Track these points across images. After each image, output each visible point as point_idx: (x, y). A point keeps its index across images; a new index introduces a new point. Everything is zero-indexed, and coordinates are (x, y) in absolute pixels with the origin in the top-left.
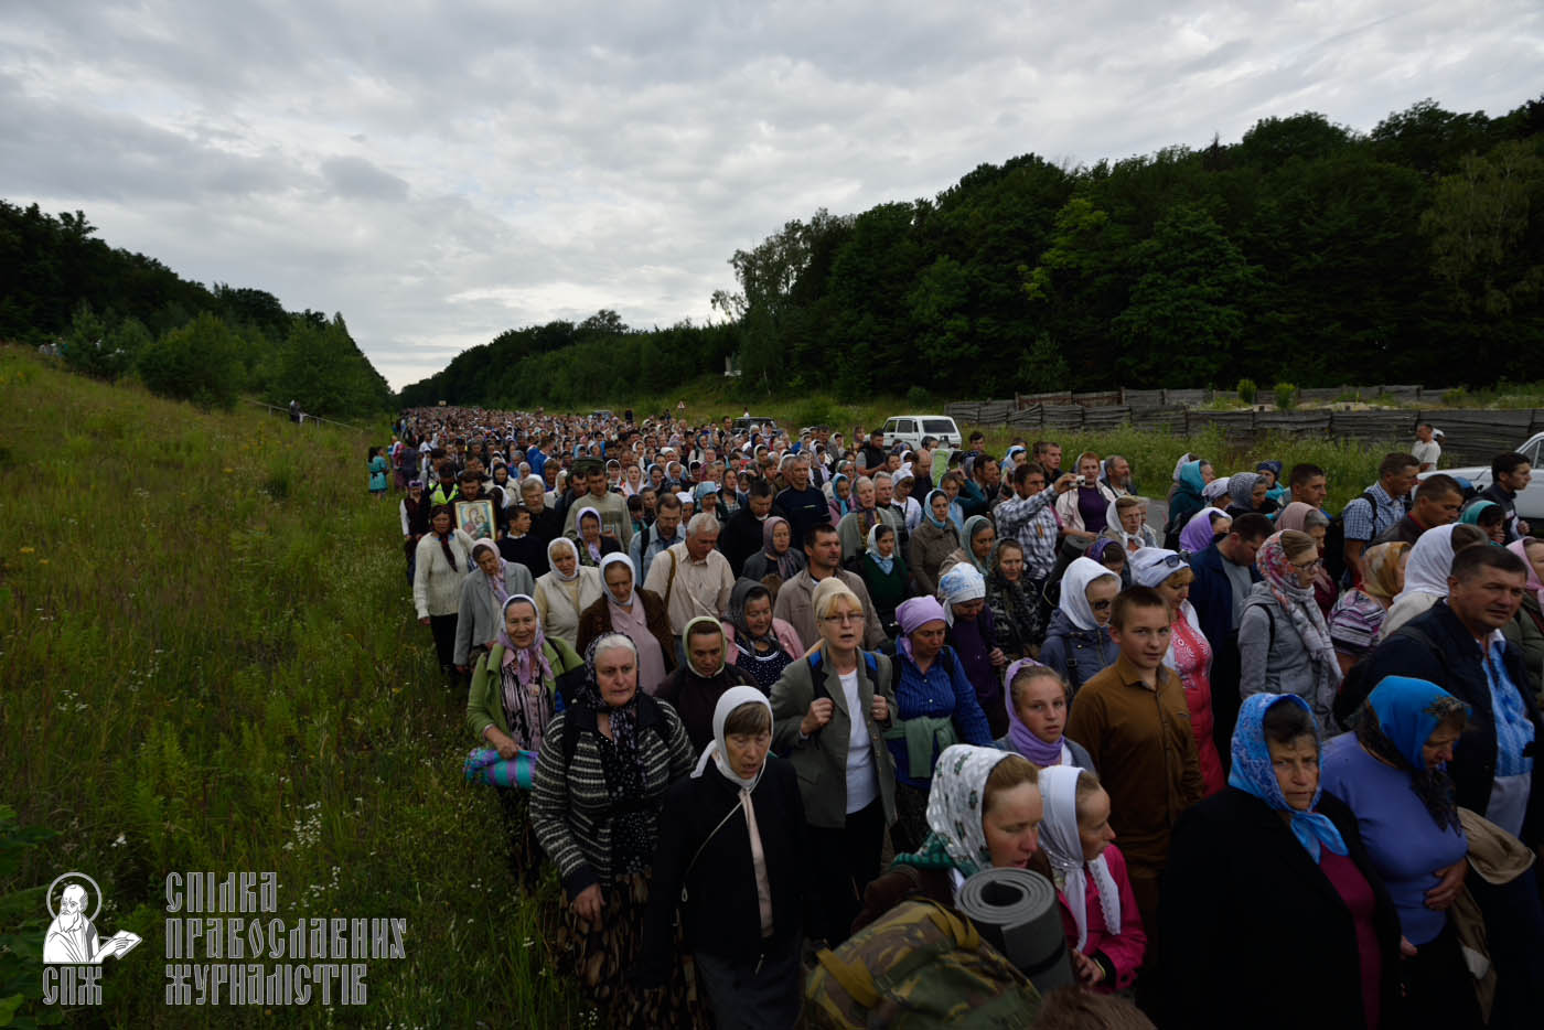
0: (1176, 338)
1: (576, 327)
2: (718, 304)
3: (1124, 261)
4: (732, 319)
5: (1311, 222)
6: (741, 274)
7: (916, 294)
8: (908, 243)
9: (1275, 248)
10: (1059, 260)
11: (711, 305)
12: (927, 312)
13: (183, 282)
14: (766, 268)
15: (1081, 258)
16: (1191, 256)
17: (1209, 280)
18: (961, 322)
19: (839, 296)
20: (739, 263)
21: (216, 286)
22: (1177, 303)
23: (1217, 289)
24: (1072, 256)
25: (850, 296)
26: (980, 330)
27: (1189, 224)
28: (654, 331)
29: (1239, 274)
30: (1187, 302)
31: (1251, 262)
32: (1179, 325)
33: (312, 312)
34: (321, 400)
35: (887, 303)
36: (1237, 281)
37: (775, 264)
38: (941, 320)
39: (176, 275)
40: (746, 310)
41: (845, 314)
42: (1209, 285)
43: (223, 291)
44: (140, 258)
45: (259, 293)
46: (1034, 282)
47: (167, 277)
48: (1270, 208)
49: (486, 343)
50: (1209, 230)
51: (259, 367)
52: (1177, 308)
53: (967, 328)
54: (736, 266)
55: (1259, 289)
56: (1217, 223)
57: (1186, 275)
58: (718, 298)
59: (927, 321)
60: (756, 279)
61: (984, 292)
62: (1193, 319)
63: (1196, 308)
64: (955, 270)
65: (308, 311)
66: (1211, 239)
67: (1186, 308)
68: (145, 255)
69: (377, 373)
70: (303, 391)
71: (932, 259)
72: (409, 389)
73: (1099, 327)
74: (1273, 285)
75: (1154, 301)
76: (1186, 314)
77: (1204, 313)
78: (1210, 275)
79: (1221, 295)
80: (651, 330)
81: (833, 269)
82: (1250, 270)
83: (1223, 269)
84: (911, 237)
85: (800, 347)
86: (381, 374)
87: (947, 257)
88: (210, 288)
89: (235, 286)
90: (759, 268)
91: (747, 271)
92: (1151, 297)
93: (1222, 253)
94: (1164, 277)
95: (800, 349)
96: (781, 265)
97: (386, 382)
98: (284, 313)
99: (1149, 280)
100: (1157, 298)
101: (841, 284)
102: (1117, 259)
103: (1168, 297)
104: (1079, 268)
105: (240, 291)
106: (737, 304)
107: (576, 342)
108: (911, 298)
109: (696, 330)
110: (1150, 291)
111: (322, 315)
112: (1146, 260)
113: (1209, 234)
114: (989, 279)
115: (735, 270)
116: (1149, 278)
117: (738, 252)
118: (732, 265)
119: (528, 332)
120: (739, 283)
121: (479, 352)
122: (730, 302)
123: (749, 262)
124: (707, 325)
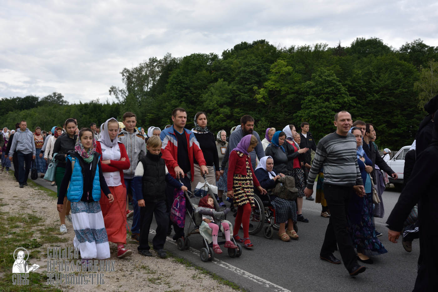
0: (320, 125)
1: (40, 100)
2: (112, 93)
3: (299, 89)
4: (119, 100)
5: (374, 81)
6: (126, 80)
7: (207, 95)
8: (204, 72)
9: (360, 90)
10: (272, 86)
11: (109, 93)
12: (211, 103)
14: (138, 78)
15: (282, 86)
16: (326, 90)
17: (334, 101)
18: (227, 110)
19: (172, 94)
20: (125, 74)
22: (320, 110)
23: (337, 105)
24: (278, 85)
25: (176, 94)
26: (234, 114)
27: (326, 76)
28: (79, 103)
29: (346, 100)
30: (325, 110)
31: (351, 95)
32: (321, 119)
35: (193, 98)
36: (345, 102)
37: (143, 76)
38: (218, 108)
40: (126, 96)
41: (173, 102)
42: (334, 103)
46: (261, 95)
48: (358, 74)
50: (334, 79)
52: (320, 112)
53: (229, 113)
54: (123, 75)
55: (354, 107)
56: (337, 77)
57: (324, 98)
58: (113, 90)
59: (211, 108)
60: (132, 83)
61: (238, 97)
62: (326, 117)
63: (328, 112)
64: (226, 85)
66: (335, 84)
67: (324, 112)
71: (216, 80)
73: (288, 117)
74: (360, 106)
75: (311, 108)
76: (324, 115)
77: (332, 115)
78: (335, 99)
79: (338, 108)
80: (78, 103)
81: (169, 80)
82: (351, 98)
83: (340, 97)
84: (207, 70)
85: (150, 116)
87: (222, 79)
90: (135, 78)
91: (128, 78)
92: (309, 107)
93: (339, 90)
94: (315, 98)
95: (150, 117)
96: (146, 77)
99: (309, 99)
100: (312, 107)
101: (172, 88)
102: (296, 88)
103: (317, 107)
104: (280, 90)
106: (122, 93)
107: (39, 107)
108: (205, 96)
109: (101, 105)
110: (310, 103)
112: (308, 90)
113: (334, 81)
114: (240, 91)
115: (123, 77)
116: (310, 97)
117: (125, 69)
118: (121, 75)
120: (124, 83)
122: (119, 92)
123: (130, 74)
124: (106, 103)
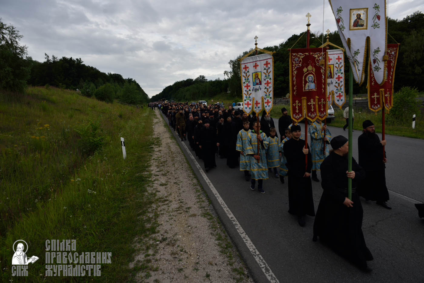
1: (194, 80)
2: (226, 74)
4: (229, 78)
6: (232, 66)
11: (224, 74)
13: (101, 73)
20: (231, 63)
21: (108, 73)
33: (130, 79)
34: (131, 101)
39: (100, 71)
40: (232, 75)
43: (110, 74)
44: (92, 67)
45: (118, 74)
47: (98, 72)
49: (172, 85)
51: (118, 93)
54: (230, 64)
58: (226, 73)
60: (235, 67)
65: (129, 78)
68: (93, 67)
69: (145, 93)
70: (127, 98)
72: (153, 97)
86: (146, 93)
88: (107, 74)
89: (112, 73)
90: (236, 64)
97: (147, 95)
98: (123, 79)
105: (113, 74)
109: (221, 81)
111: (132, 79)
117: (231, 60)
118: (229, 64)
119: (182, 82)
120: (231, 68)
121: (170, 87)
122: (229, 74)
123: (234, 63)
124: (224, 79)
